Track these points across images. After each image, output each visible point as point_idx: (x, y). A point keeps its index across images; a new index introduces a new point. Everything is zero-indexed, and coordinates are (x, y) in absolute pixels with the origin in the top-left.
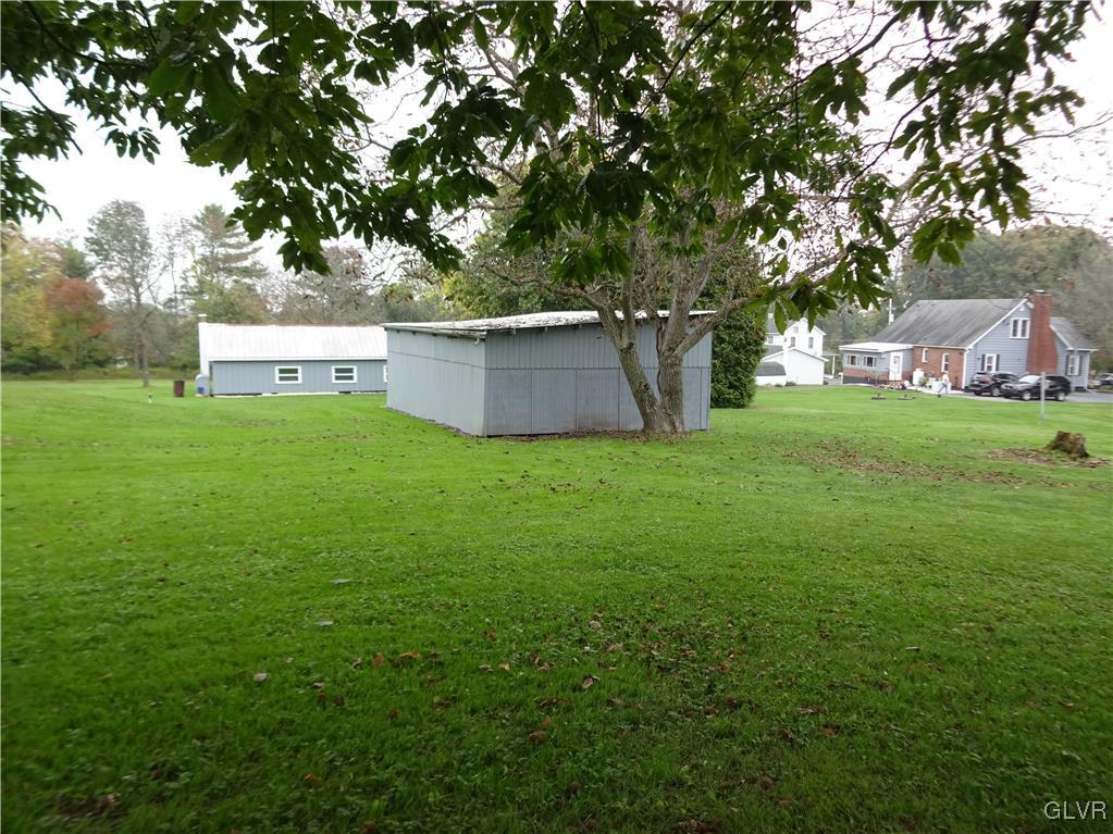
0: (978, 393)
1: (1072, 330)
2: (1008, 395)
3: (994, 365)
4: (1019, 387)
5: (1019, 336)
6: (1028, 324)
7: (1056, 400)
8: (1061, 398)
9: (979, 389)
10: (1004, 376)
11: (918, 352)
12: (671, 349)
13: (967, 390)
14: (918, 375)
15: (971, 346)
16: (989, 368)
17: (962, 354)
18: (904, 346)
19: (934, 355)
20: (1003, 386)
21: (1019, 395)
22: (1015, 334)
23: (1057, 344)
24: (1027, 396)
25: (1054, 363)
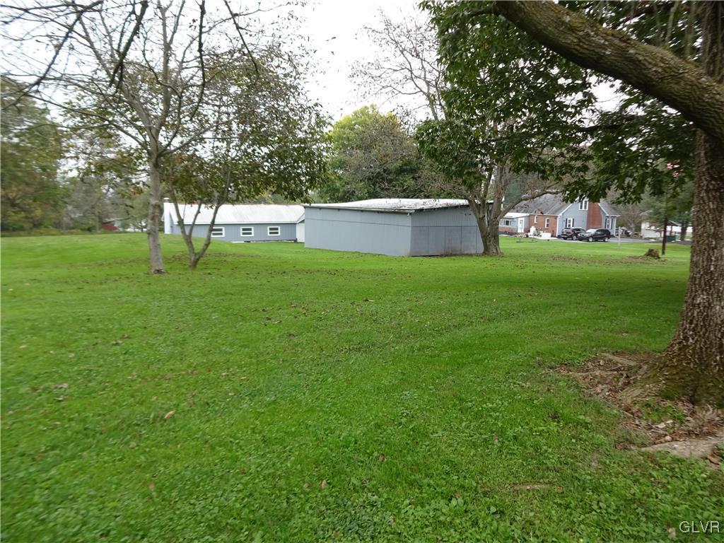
0: (565, 239)
1: (607, 206)
2: (581, 239)
3: (571, 224)
4: (587, 235)
5: (583, 209)
6: (588, 203)
7: (604, 241)
8: (606, 240)
9: (566, 236)
10: (579, 230)
11: (532, 218)
12: (496, 218)
13: (559, 237)
14: (533, 229)
15: (561, 214)
16: (569, 225)
17: (556, 218)
18: (525, 214)
19: (541, 219)
20: (579, 235)
21: (587, 239)
22: (581, 208)
23: (601, 213)
24: (591, 240)
25: (600, 223)
